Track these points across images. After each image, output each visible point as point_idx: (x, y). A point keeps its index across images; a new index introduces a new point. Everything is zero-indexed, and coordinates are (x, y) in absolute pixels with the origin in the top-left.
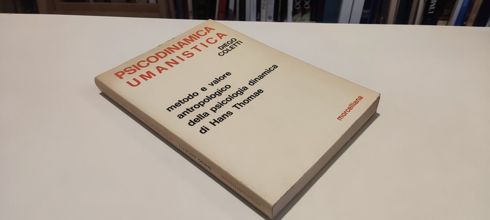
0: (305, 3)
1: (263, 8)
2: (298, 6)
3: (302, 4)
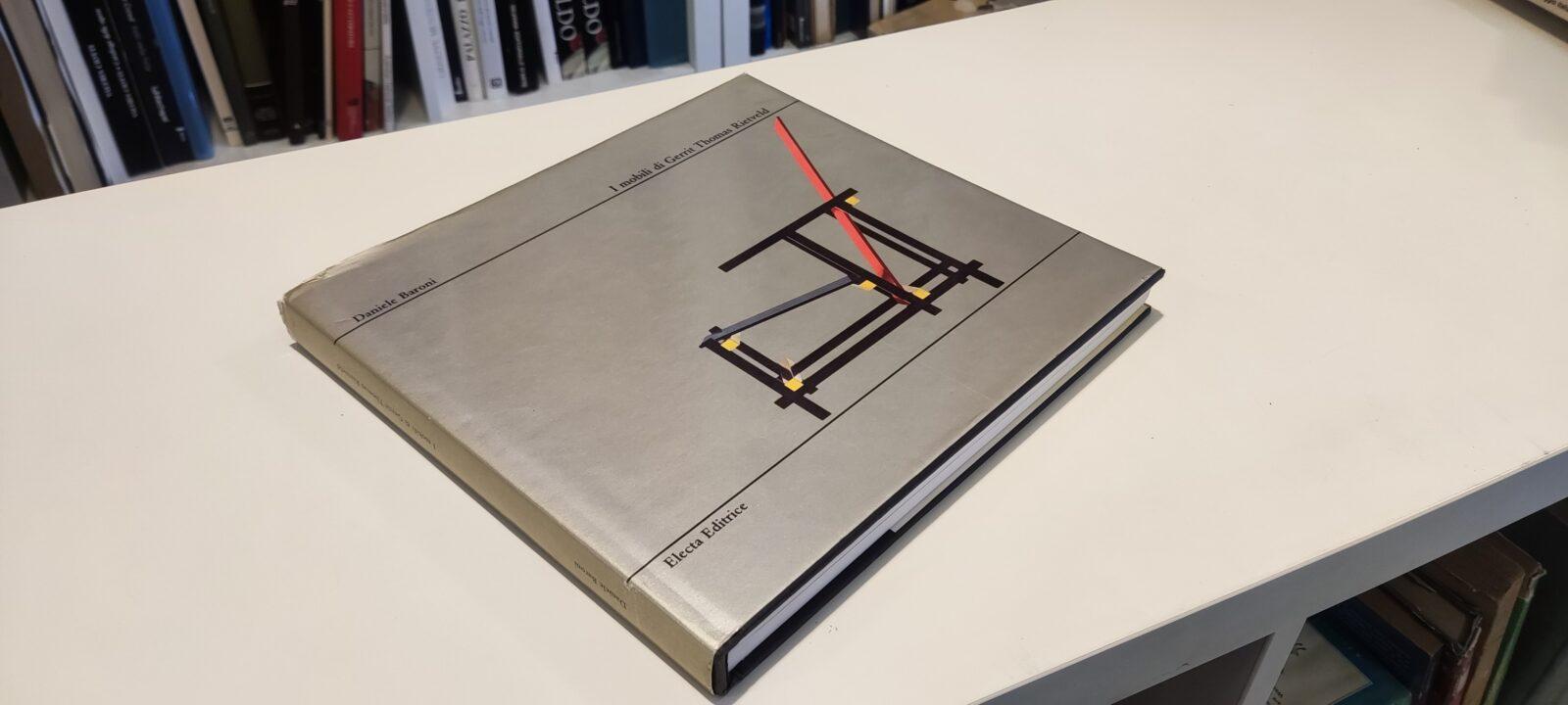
0: (588, 19)
1: (470, 58)
2: (568, 33)
3: (580, 21)
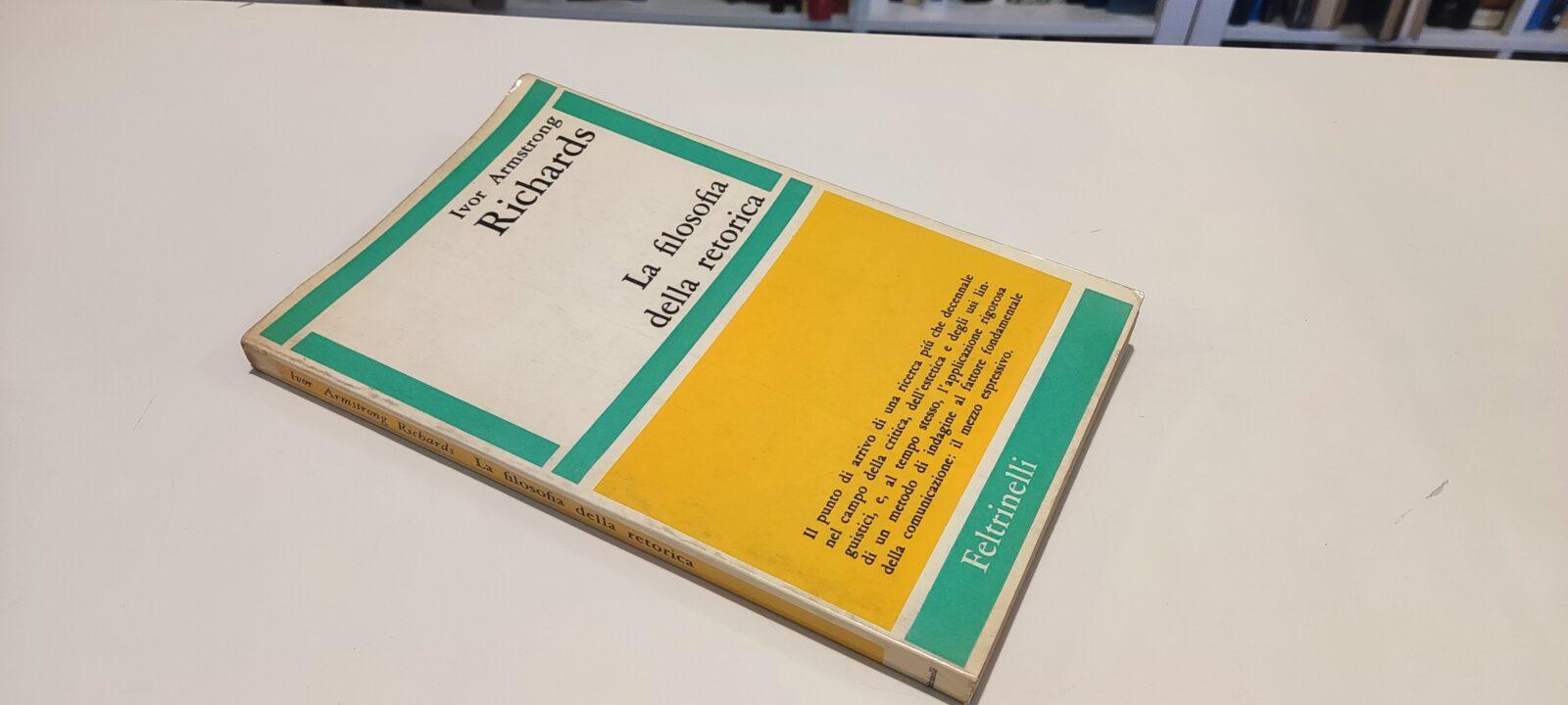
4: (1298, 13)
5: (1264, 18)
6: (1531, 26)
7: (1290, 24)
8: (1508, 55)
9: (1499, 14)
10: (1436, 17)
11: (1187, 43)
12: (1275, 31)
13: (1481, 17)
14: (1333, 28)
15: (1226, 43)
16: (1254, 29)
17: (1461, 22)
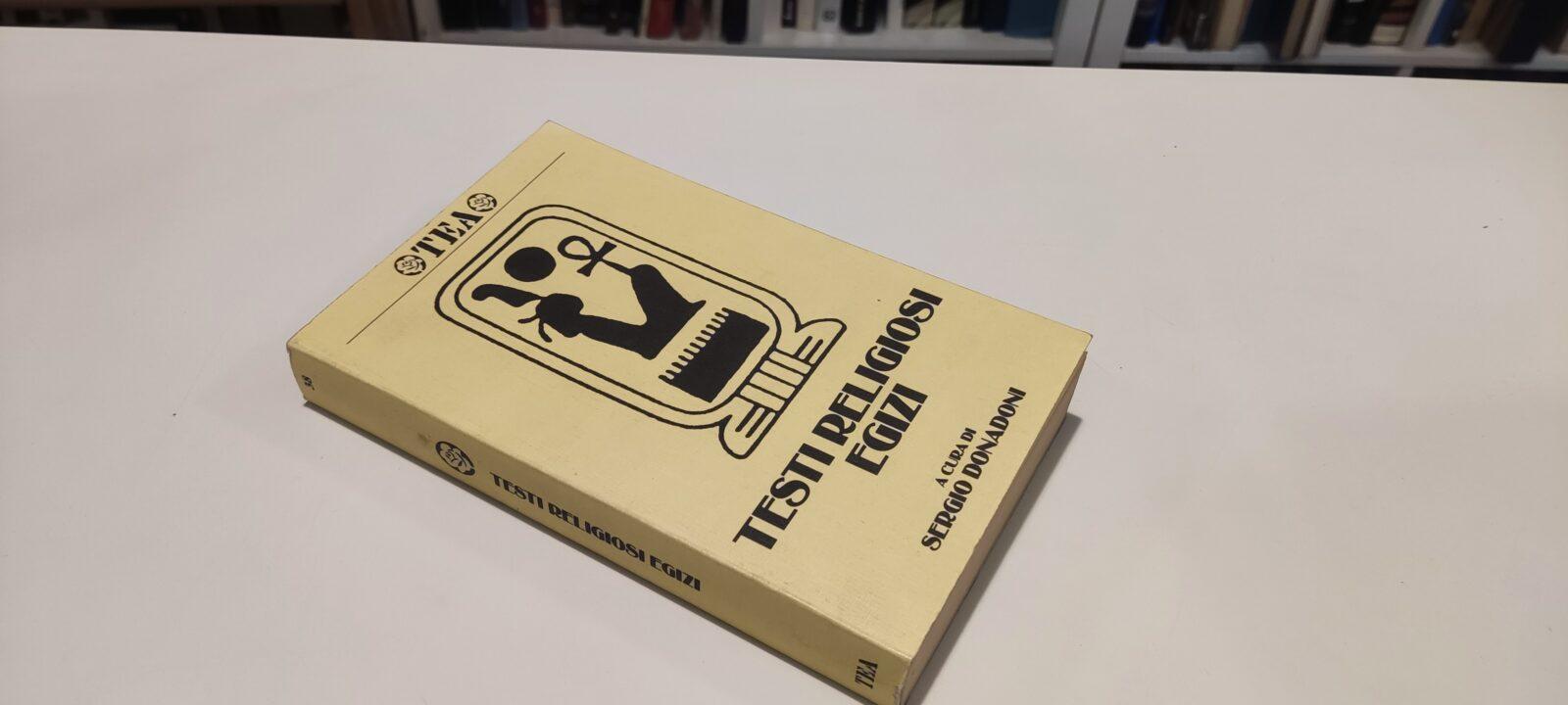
4: (1197, 34)
5: (1164, 39)
6: (1431, 41)
7: (1192, 46)
8: (1410, 71)
9: (1400, 30)
10: (1334, 32)
11: (1086, 65)
12: (1176, 50)
13: (1383, 33)
14: (1232, 48)
15: (1125, 65)
16: (1153, 50)
17: (1362, 37)
